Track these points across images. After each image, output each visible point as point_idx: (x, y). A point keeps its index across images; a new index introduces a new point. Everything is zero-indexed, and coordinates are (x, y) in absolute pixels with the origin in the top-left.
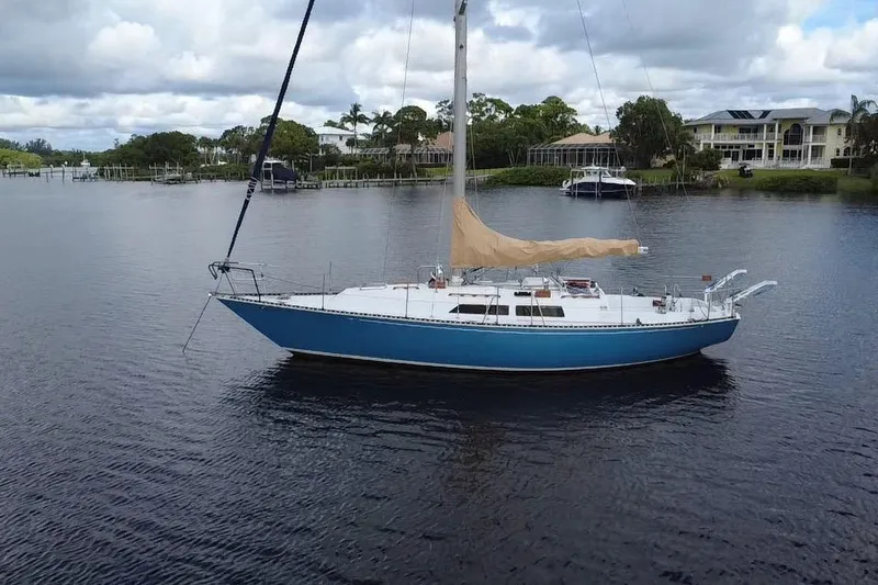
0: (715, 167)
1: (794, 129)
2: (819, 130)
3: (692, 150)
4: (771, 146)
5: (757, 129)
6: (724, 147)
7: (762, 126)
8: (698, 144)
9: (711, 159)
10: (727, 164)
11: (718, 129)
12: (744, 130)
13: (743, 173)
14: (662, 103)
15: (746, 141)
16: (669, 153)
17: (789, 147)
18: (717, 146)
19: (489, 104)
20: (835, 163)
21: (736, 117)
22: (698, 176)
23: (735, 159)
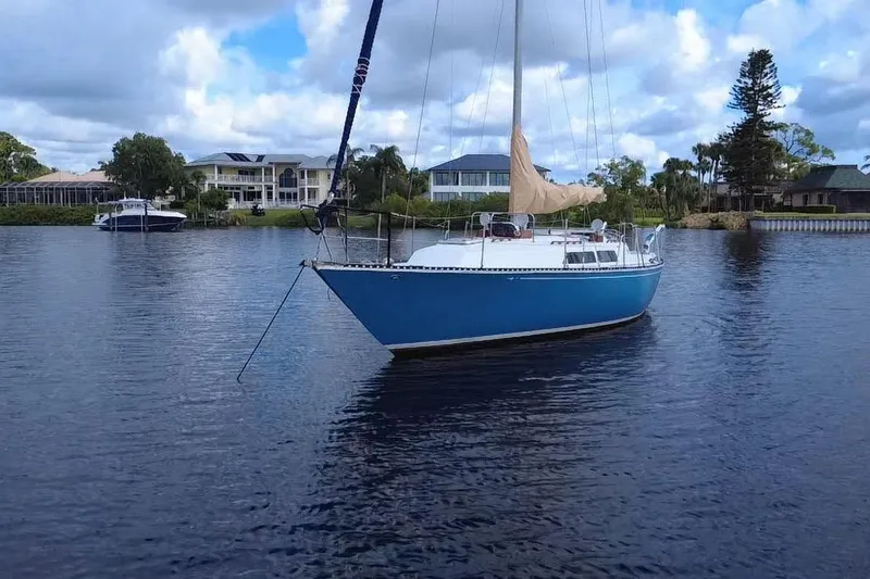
0: (222, 206)
1: (289, 173)
2: (313, 173)
3: (196, 190)
4: (270, 188)
5: (253, 172)
6: (226, 188)
7: (259, 169)
8: (203, 185)
9: (217, 199)
10: (232, 204)
11: (220, 170)
12: (243, 172)
14: (161, 142)
15: (246, 183)
17: (286, 190)
18: (220, 187)
21: (235, 160)
22: (214, 214)
23: (238, 199)
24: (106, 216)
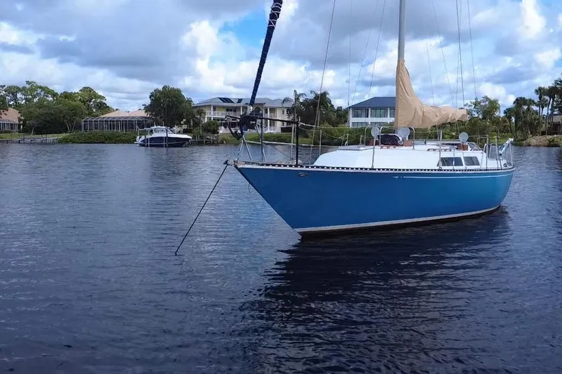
0: (215, 132)
1: (257, 110)
2: (273, 110)
3: (200, 122)
5: (236, 109)
6: (218, 120)
7: (239, 107)
8: (204, 118)
9: (212, 127)
10: (222, 130)
11: (215, 108)
12: (228, 109)
14: (178, 91)
18: (215, 119)
19: (39, 91)
20: (282, 130)
21: (224, 102)
22: (210, 137)
23: (226, 127)
24: (143, 138)
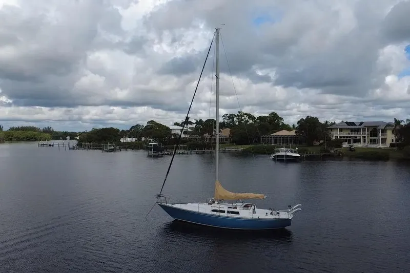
0: (340, 146)
1: (374, 130)
2: (384, 131)
3: (331, 139)
4: (365, 137)
5: (358, 130)
6: (344, 137)
7: (360, 129)
8: (333, 136)
9: (338, 142)
10: (345, 145)
12: (352, 130)
13: (351, 149)
14: (317, 119)
15: (353, 135)
16: (320, 140)
17: (373, 138)
18: (341, 137)
19: (245, 116)
20: (392, 145)
21: (349, 125)
22: (333, 150)
23: (350, 143)
24: (274, 155)
